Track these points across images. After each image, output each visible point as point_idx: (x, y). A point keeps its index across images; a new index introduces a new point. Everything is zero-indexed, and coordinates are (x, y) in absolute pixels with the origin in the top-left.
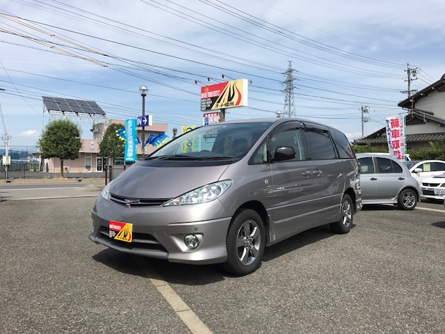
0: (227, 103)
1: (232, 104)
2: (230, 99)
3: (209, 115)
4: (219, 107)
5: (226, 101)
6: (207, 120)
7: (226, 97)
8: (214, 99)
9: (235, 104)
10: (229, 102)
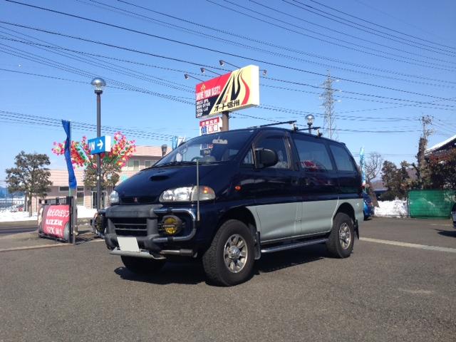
0: (231, 103)
1: (238, 103)
2: (234, 96)
3: (207, 123)
4: (220, 110)
5: (229, 100)
8: (212, 100)
9: (241, 103)
10: (234, 101)
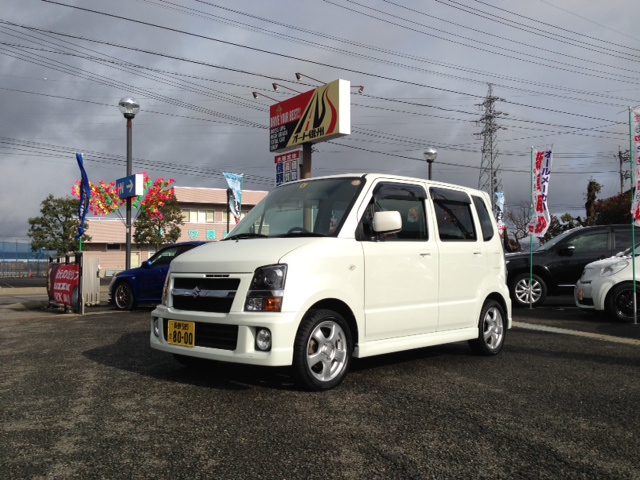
0: (313, 132)
1: (322, 131)
2: (318, 122)
3: (284, 158)
4: (300, 141)
5: (311, 128)
6: (280, 167)
7: (310, 119)
8: (291, 127)
9: (325, 131)
10: (317, 129)
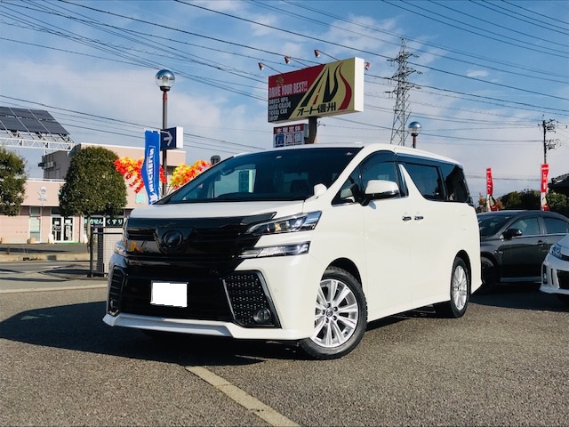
0: (323, 106)
1: (333, 106)
2: (328, 96)
3: (285, 130)
4: (305, 114)
5: (320, 101)
7: (320, 93)
8: (295, 99)
9: (338, 107)
10: (327, 104)
